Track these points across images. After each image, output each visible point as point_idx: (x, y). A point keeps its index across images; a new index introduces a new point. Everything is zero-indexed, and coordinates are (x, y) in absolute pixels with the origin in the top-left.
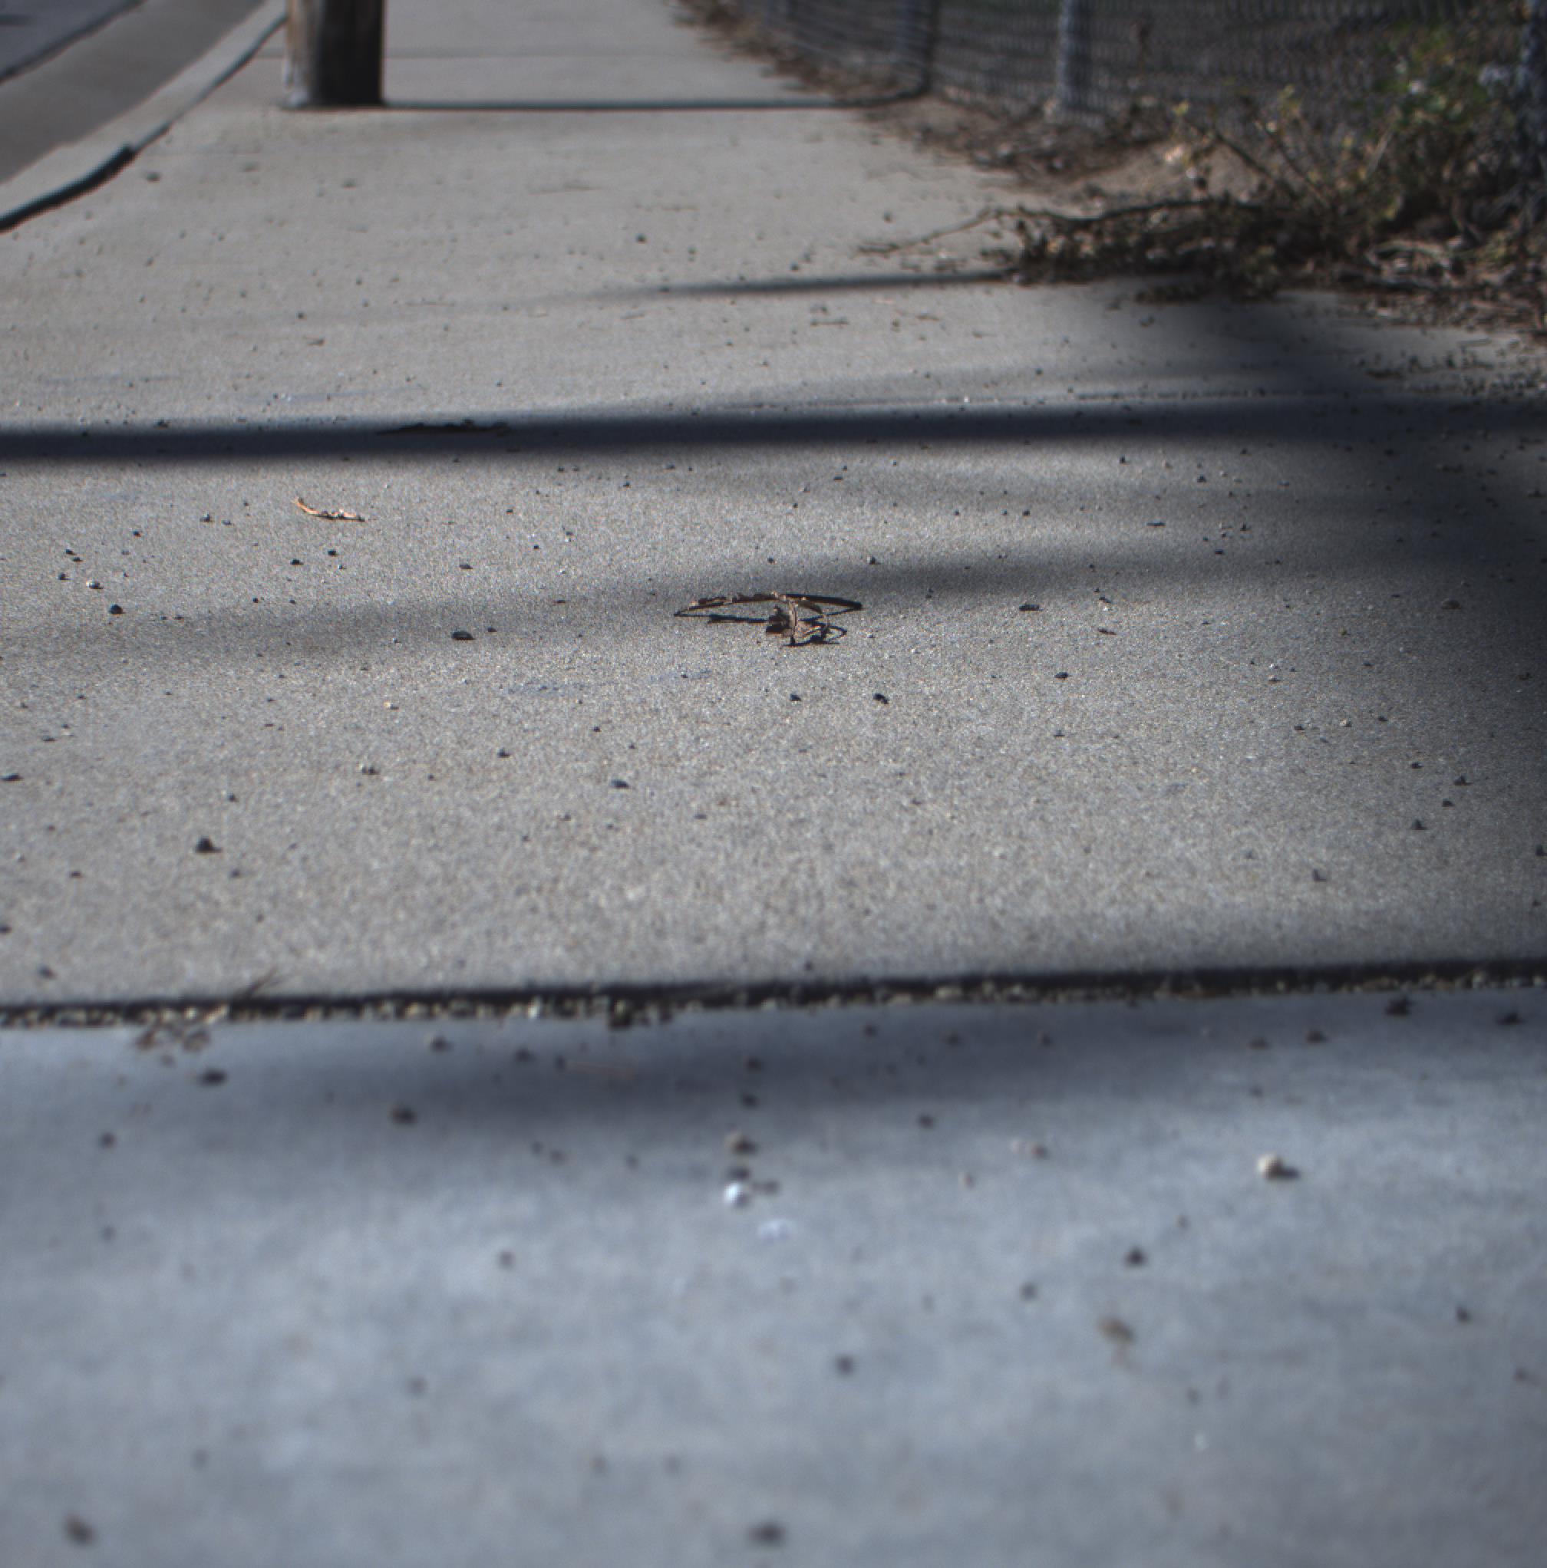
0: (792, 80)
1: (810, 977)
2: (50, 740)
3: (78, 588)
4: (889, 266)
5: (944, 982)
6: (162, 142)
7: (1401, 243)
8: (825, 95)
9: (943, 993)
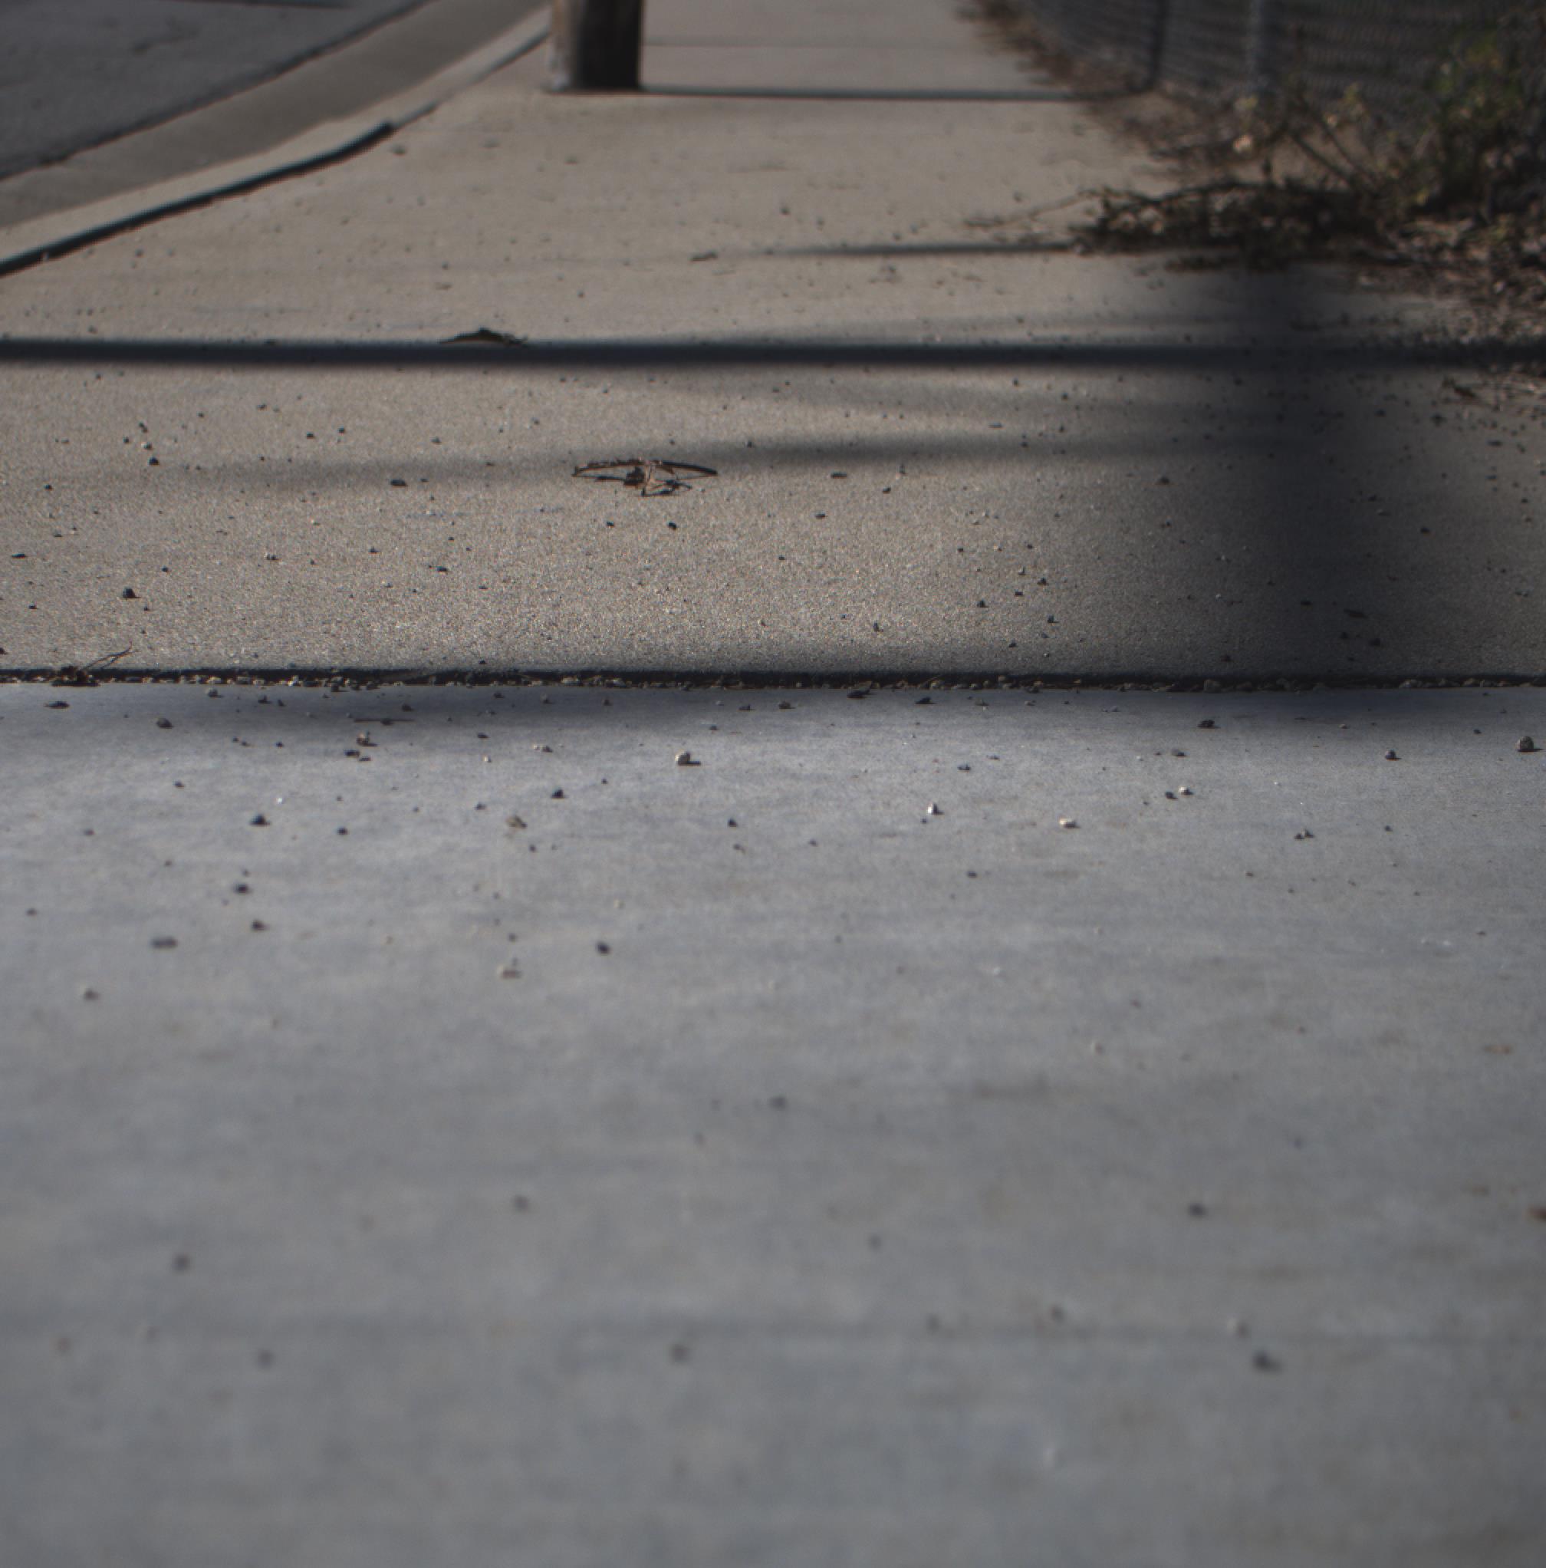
0: (1043, 74)
1: (480, 668)
2: (59, 536)
3: (136, 447)
4: (982, 236)
5: (570, 674)
6: (424, 120)
7: (1424, 224)
8: (1065, 88)
9: (565, 681)
